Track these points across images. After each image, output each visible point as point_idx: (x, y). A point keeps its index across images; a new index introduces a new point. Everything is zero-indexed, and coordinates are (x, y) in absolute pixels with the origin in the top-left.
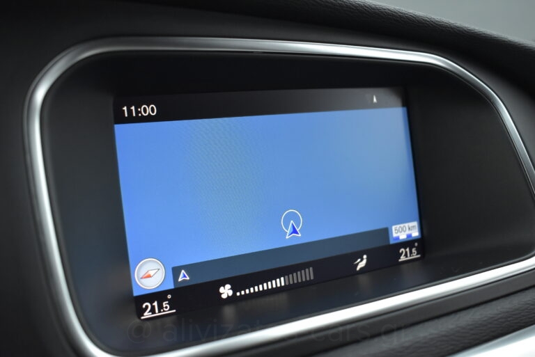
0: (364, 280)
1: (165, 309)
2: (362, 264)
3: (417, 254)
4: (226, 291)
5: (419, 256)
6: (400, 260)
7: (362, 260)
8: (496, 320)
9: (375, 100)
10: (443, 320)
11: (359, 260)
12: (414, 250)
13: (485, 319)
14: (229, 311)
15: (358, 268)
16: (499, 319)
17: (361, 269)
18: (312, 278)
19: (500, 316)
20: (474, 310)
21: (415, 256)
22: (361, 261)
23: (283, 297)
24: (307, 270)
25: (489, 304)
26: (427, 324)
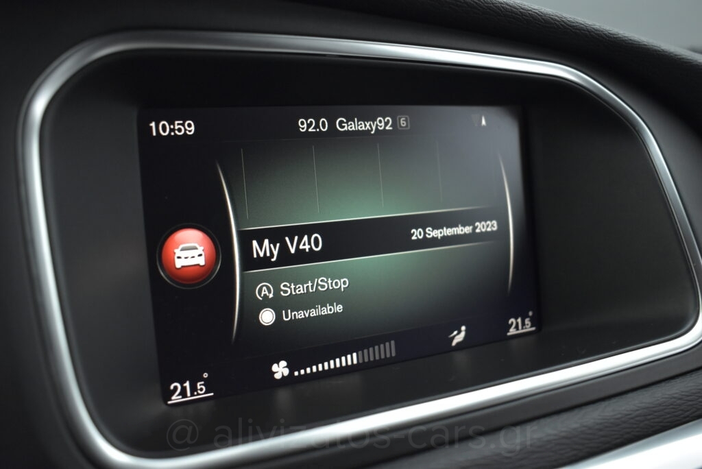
0: (461, 358)
1: (199, 392)
2: (459, 338)
3: (531, 327)
4: (280, 370)
5: (533, 329)
6: (509, 334)
7: (460, 332)
8: (632, 418)
9: (484, 122)
10: (564, 416)
11: (455, 333)
12: (527, 321)
13: (619, 416)
14: (283, 396)
15: (454, 343)
16: (637, 416)
17: (458, 344)
18: (393, 355)
19: (638, 412)
20: (604, 404)
21: (529, 328)
22: (458, 334)
23: (355, 379)
24: (387, 344)
25: (624, 396)
26: (543, 421)
